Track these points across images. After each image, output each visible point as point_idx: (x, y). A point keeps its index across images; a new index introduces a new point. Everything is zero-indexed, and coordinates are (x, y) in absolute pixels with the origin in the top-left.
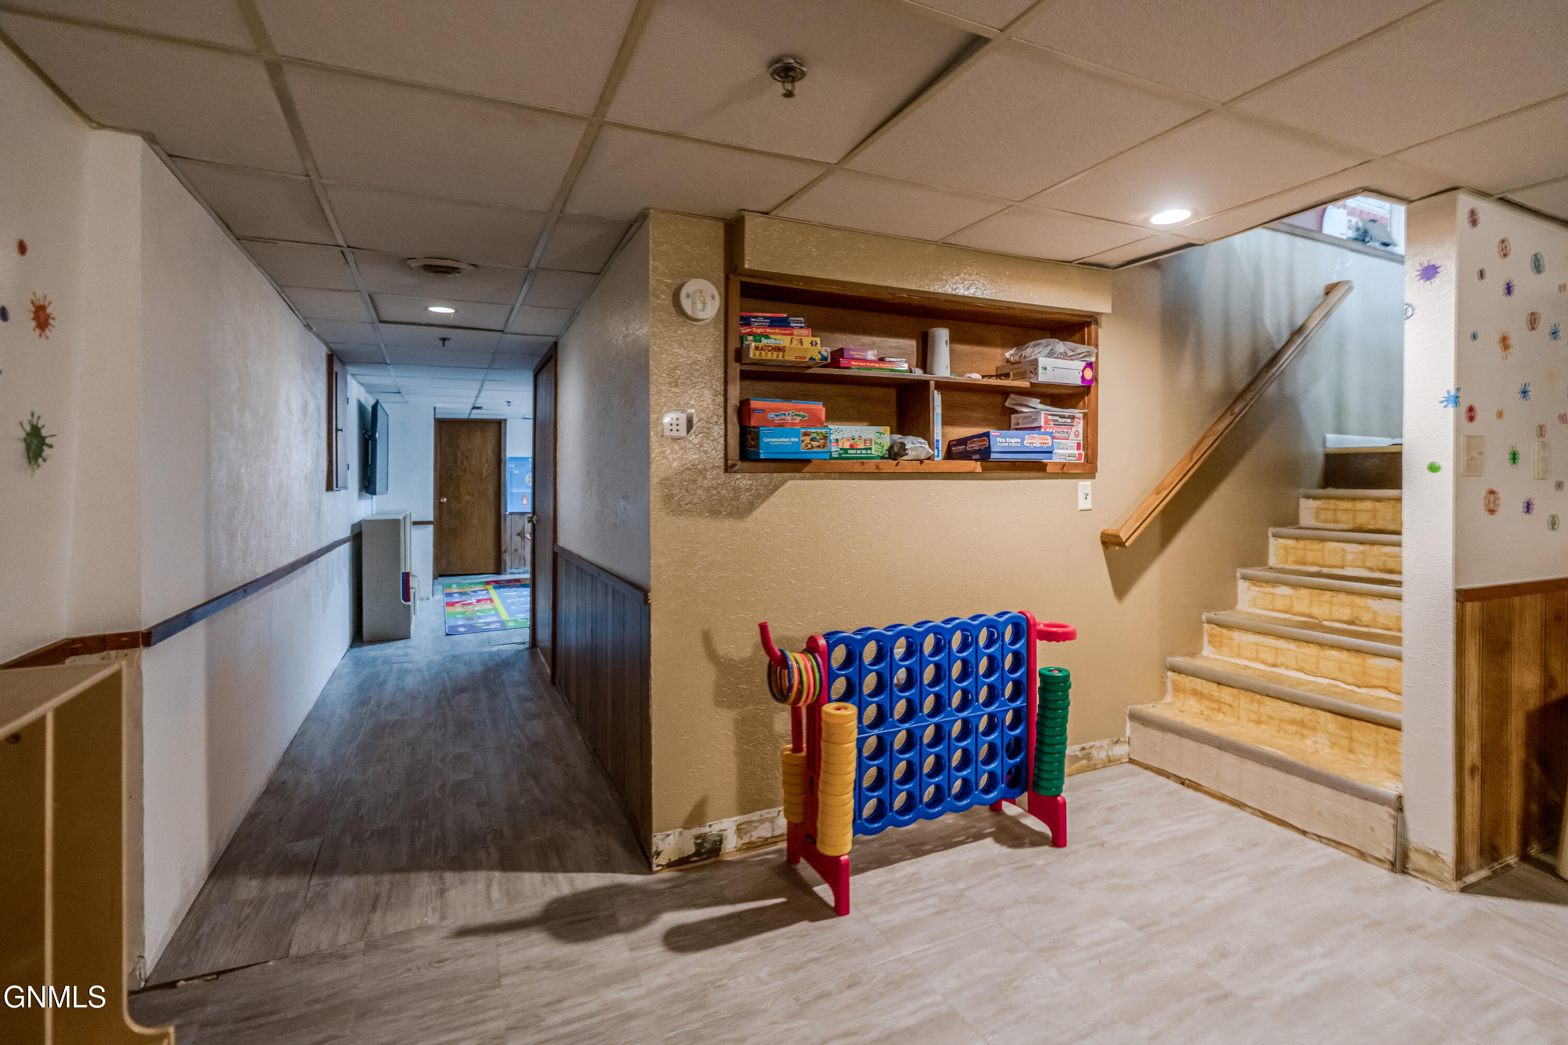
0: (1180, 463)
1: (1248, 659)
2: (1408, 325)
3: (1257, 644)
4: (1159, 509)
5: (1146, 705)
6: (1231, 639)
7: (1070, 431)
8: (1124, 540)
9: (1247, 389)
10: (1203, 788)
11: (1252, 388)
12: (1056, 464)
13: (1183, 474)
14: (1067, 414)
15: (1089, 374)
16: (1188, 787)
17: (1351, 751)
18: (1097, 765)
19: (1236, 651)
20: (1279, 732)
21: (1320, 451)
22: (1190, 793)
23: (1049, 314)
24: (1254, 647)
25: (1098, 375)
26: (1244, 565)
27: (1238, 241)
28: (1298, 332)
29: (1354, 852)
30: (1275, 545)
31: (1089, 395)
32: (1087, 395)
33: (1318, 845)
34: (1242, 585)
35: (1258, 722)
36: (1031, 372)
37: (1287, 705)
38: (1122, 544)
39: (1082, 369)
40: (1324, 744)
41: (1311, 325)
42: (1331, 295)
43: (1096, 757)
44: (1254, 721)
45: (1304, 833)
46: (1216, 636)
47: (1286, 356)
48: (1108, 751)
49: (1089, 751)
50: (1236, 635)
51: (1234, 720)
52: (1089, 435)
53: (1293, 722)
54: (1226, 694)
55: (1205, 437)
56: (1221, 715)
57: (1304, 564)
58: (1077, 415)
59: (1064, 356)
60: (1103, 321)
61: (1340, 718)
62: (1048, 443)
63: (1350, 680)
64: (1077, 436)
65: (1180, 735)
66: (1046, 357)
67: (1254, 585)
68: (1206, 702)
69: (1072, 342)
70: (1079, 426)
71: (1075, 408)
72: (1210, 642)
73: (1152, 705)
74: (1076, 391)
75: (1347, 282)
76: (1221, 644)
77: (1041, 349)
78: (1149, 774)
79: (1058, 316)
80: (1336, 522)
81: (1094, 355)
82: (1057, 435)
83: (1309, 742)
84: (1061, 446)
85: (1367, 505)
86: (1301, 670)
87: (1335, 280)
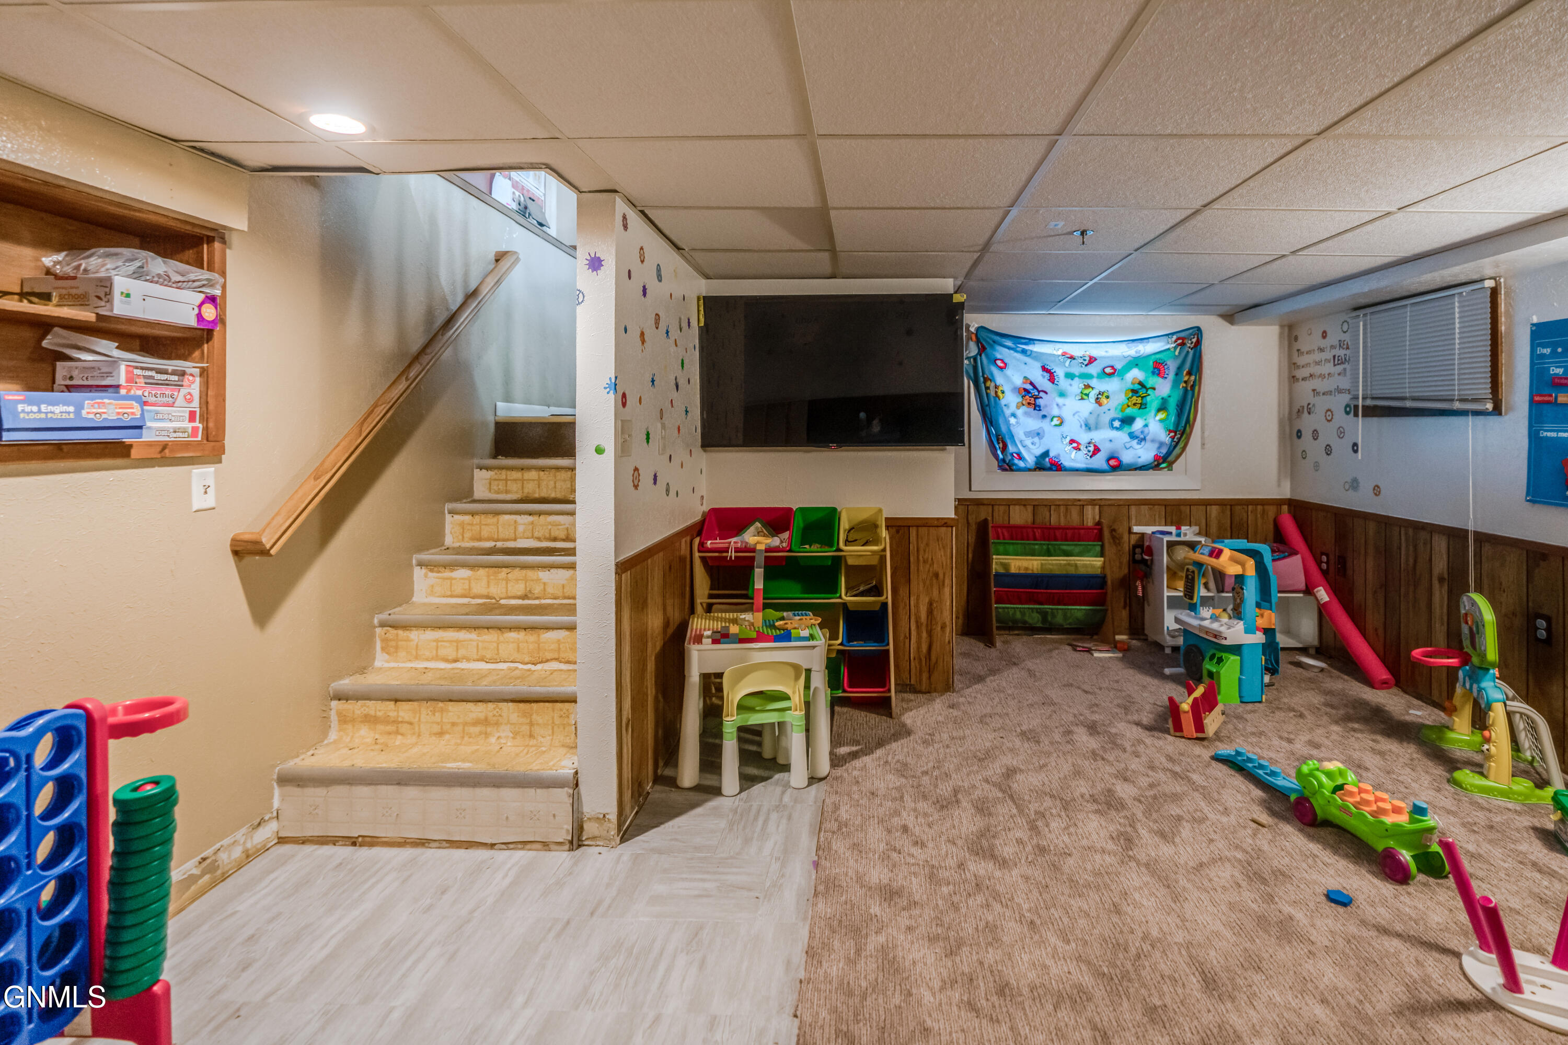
0: (345, 437)
1: (427, 660)
2: (579, 309)
3: (437, 641)
4: (318, 499)
5: (302, 757)
6: (408, 640)
7: (176, 393)
8: (268, 546)
9: (423, 350)
10: (379, 840)
11: (428, 351)
12: (150, 444)
13: (350, 451)
14: (170, 369)
15: (209, 313)
16: (360, 846)
17: (531, 736)
18: (228, 871)
19: (414, 653)
20: (463, 737)
21: (491, 419)
22: (364, 853)
23: (135, 210)
24: (435, 644)
25: (225, 315)
26: (420, 550)
27: (413, 180)
28: (472, 295)
29: (538, 846)
30: (450, 522)
31: (210, 343)
32: (207, 342)
33: (507, 853)
34: (418, 573)
35: (441, 734)
36: (99, 298)
37: (470, 706)
38: (265, 552)
39: (198, 302)
40: (507, 737)
41: (484, 290)
42: (501, 263)
43: (226, 861)
44: (435, 734)
45: (492, 846)
46: (391, 640)
47: (462, 320)
48: (244, 843)
49: (213, 858)
50: (414, 635)
51: (414, 739)
52: (209, 400)
53: (476, 723)
54: (405, 711)
55: (375, 406)
56: (399, 737)
57: (480, 540)
58: (188, 371)
59: (164, 280)
60: (234, 239)
61: (522, 705)
62: (133, 413)
63: (527, 660)
64: (190, 401)
65: (350, 784)
66: (129, 276)
67: (432, 571)
68: (380, 727)
69: (181, 261)
70: (194, 387)
71: (185, 360)
72: (383, 649)
73: (311, 752)
74: (188, 334)
75: (515, 253)
76: (397, 648)
77: (120, 263)
78: (308, 849)
79: (152, 218)
80: (507, 492)
81: (218, 286)
82: (152, 399)
83: (493, 740)
84: (160, 416)
85: (533, 474)
86: (482, 659)
87: (504, 248)
